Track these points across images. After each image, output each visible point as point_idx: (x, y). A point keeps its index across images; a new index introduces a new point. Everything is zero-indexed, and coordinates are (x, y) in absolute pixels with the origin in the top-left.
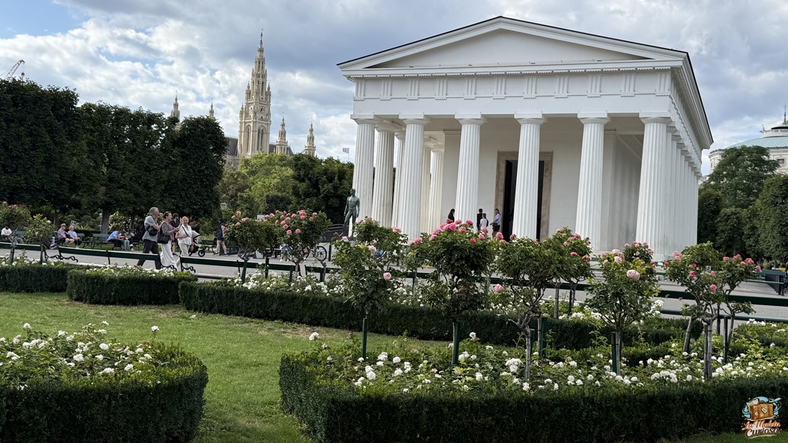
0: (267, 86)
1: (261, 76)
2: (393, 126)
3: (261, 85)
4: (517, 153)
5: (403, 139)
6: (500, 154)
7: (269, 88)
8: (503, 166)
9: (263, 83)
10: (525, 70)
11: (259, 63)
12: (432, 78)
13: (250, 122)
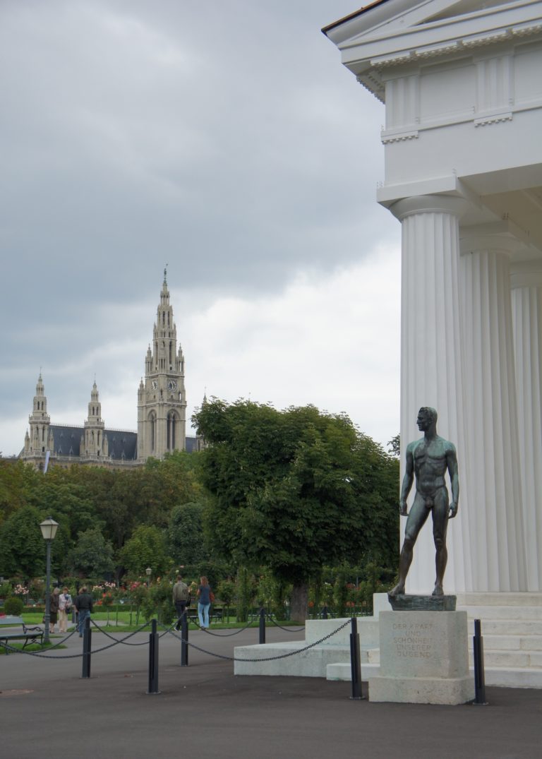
1: (167, 335)
3: (168, 348)
7: (180, 352)
9: (170, 346)
11: (164, 315)
13: (155, 406)
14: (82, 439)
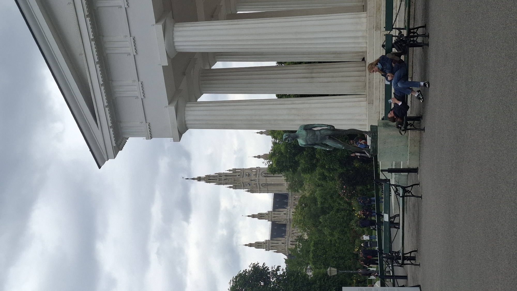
0: (228, 172)
1: (220, 178)
3: (228, 177)
7: (230, 170)
11: (210, 179)
13: (259, 184)
14: (277, 222)
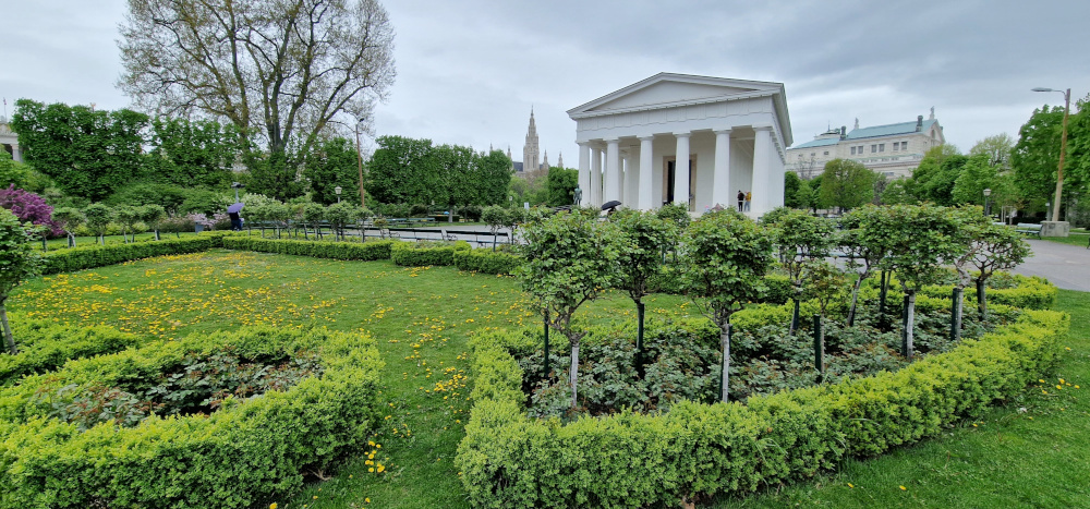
2: (599, 146)
3: (533, 133)
4: (675, 157)
5: (606, 153)
6: (665, 158)
8: (667, 165)
10: (679, 104)
12: (622, 114)
